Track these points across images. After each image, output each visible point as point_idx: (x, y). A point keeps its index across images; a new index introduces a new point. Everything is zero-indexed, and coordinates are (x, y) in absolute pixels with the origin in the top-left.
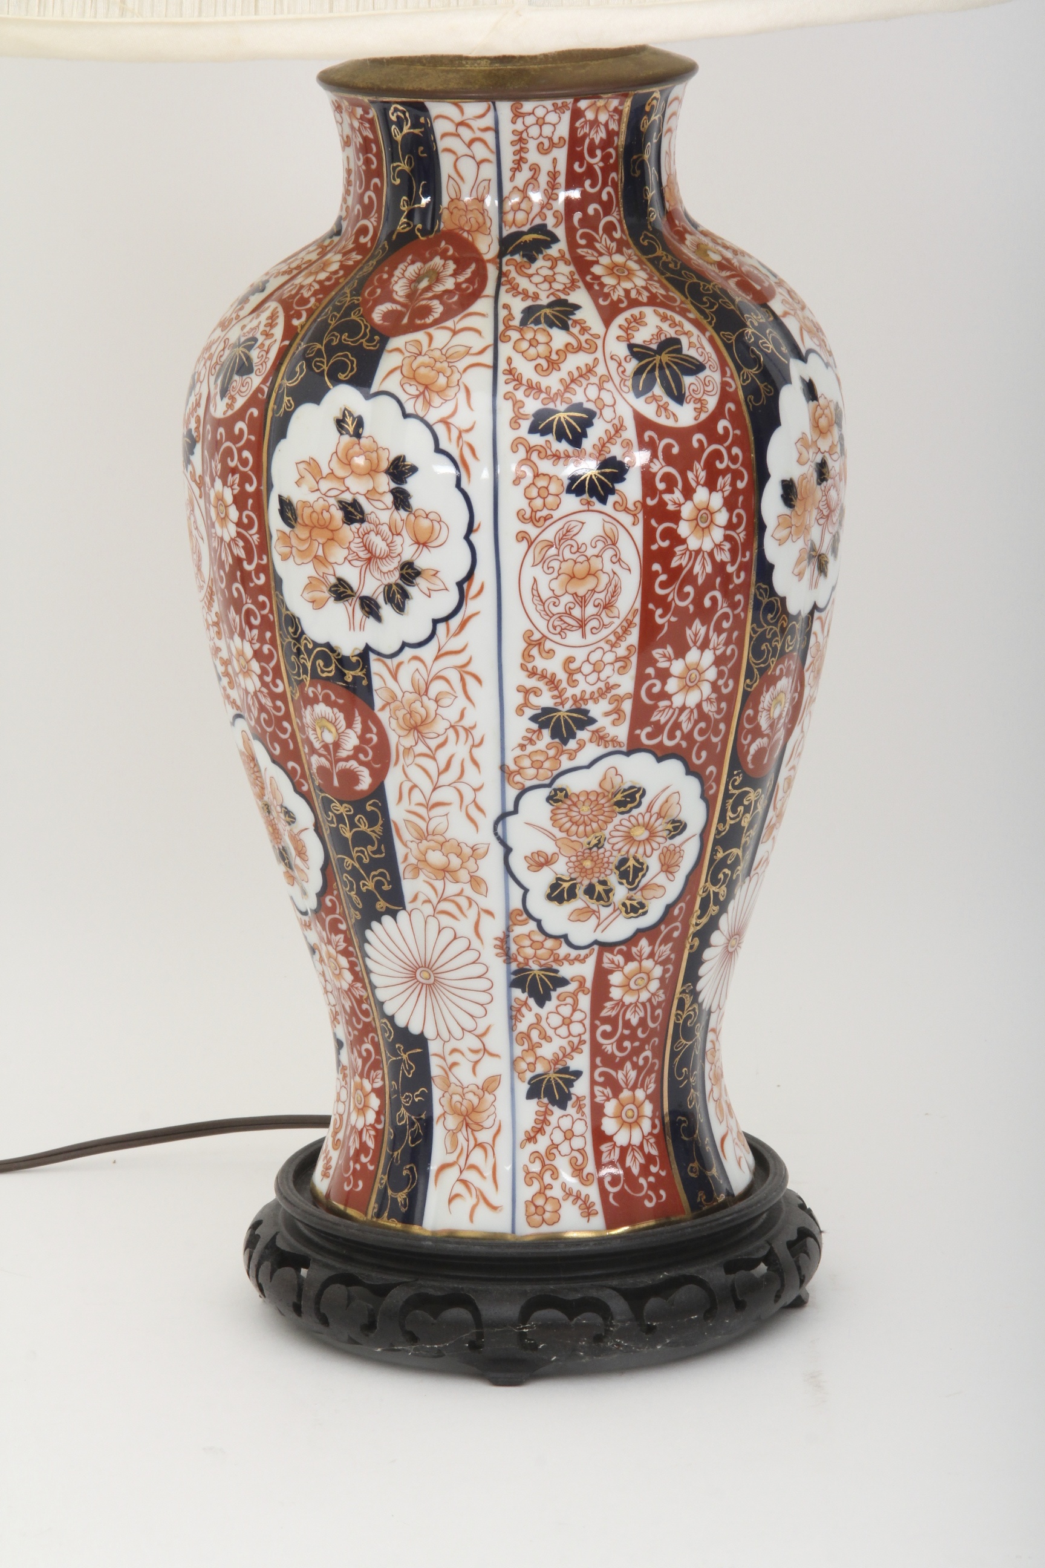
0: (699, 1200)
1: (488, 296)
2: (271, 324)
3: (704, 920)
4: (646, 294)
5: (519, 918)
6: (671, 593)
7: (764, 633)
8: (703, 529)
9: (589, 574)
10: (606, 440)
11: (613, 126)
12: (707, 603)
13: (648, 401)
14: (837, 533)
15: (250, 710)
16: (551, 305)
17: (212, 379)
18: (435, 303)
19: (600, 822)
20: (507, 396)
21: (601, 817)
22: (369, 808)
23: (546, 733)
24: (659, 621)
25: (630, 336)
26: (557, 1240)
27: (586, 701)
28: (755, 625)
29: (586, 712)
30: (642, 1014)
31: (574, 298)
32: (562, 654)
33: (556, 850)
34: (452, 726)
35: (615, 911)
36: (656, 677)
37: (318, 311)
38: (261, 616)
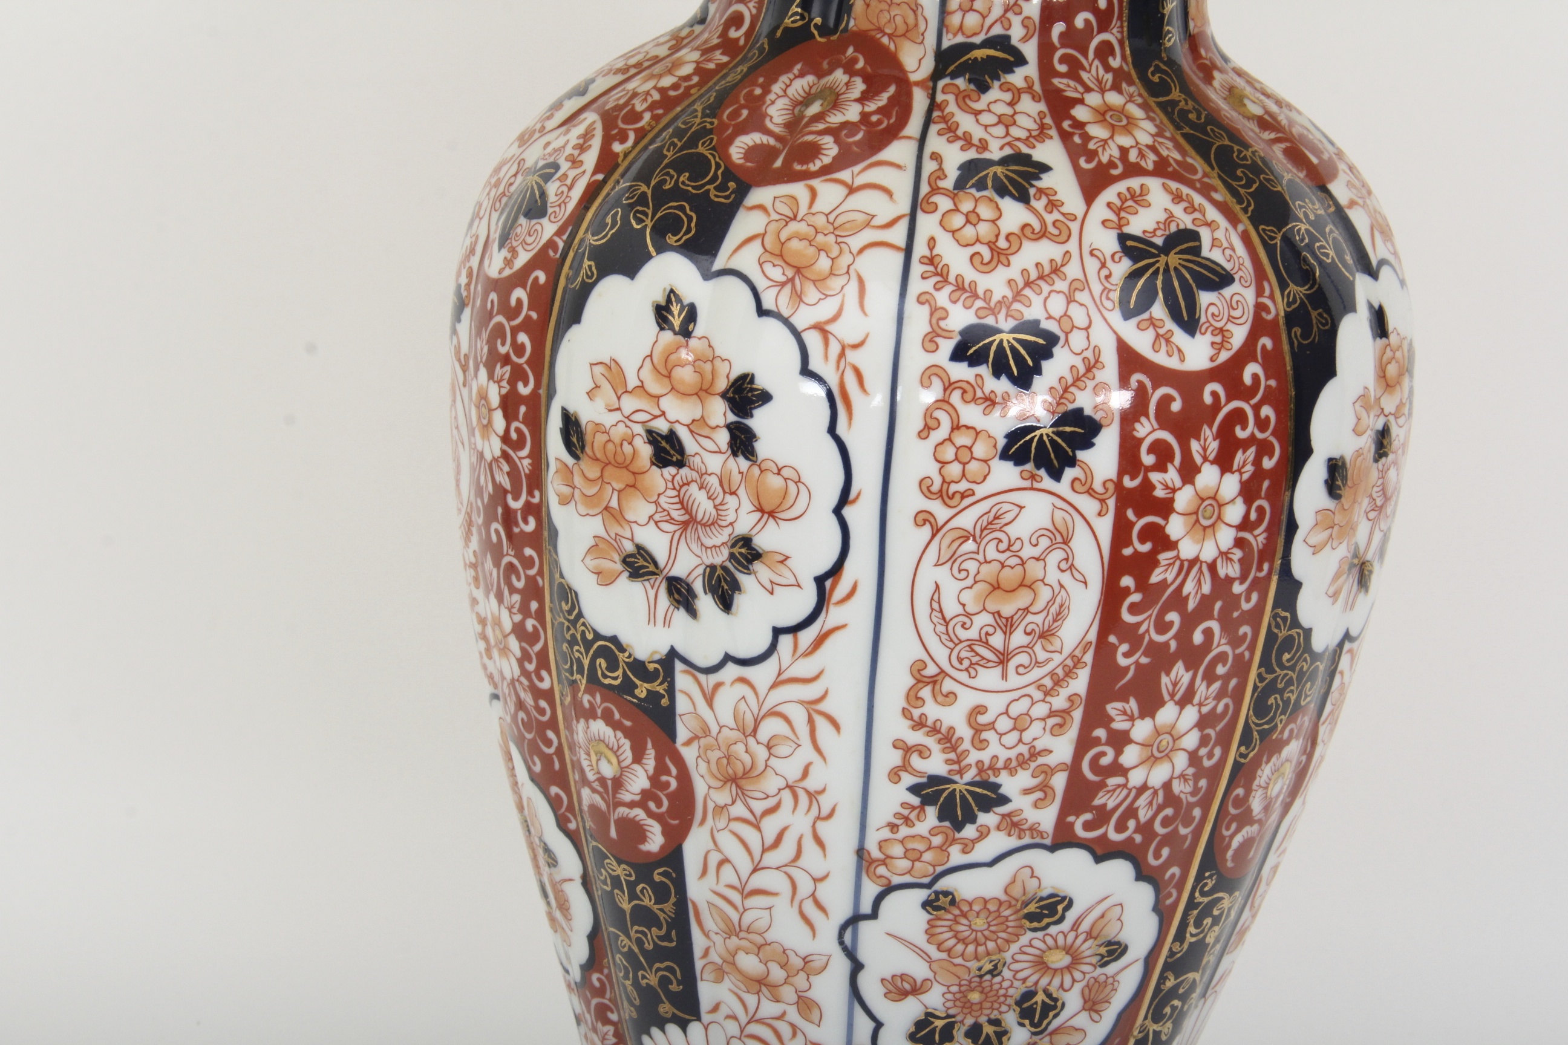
1: (909, 137)
2: (582, 148)
4: (1152, 157)
6: (1145, 622)
7: (1273, 681)
8: (1205, 528)
9: (1021, 585)
10: (1070, 381)
12: (1198, 638)
13: (1142, 326)
14: (1389, 528)
16: (1004, 161)
17: (495, 215)
18: (828, 141)
19: (999, 941)
20: (923, 299)
21: (1001, 935)
22: (657, 878)
23: (931, 812)
24: (1123, 662)
25: (1123, 222)
27: (997, 771)
28: (1263, 670)
29: (995, 787)
31: (1043, 152)
32: (967, 699)
33: (930, 975)
34: (788, 786)
36: (1108, 743)
37: (650, 136)
38: (527, 577)
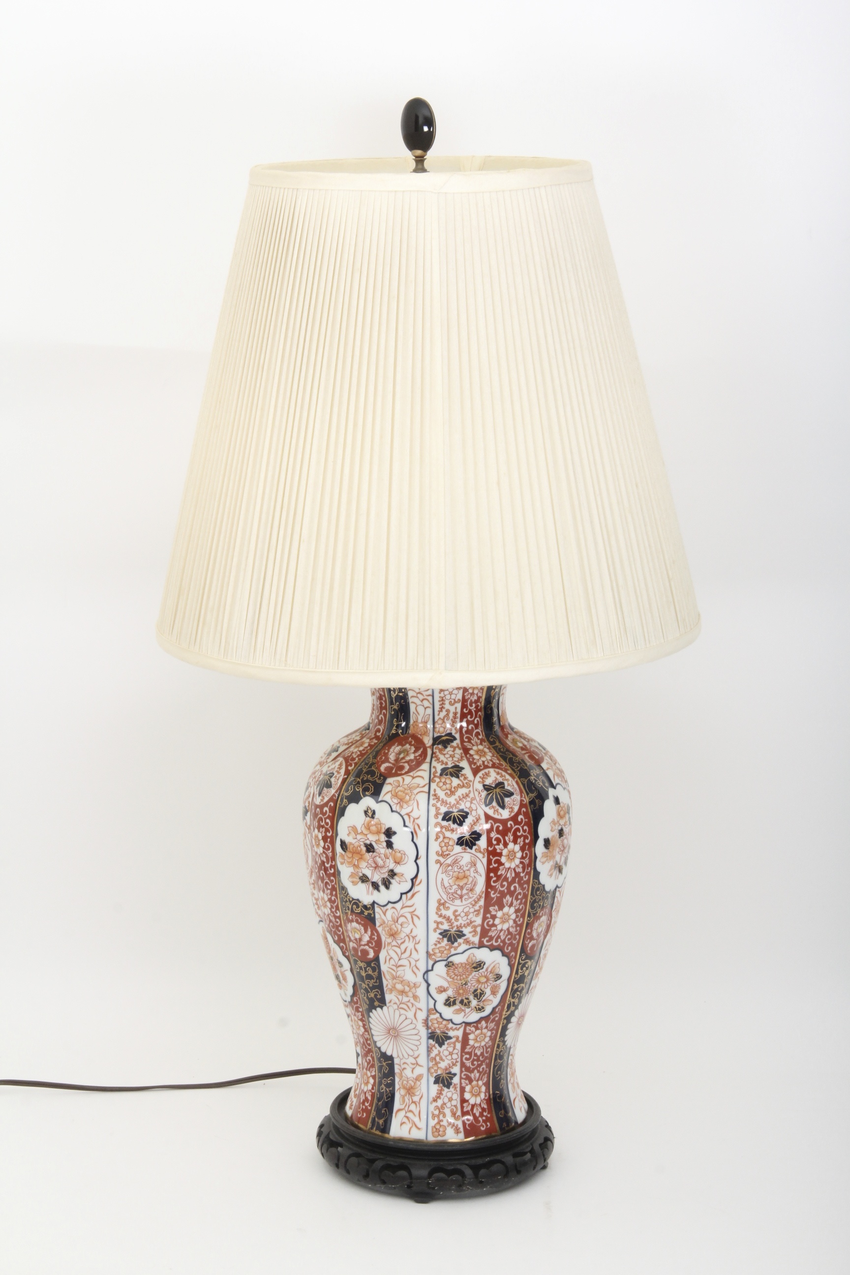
0: (503, 1126)
1: (427, 762)
2: (340, 768)
3: (509, 1013)
4: (491, 763)
5: (433, 1012)
6: (498, 885)
7: (535, 900)
8: (511, 859)
9: (464, 877)
10: (473, 824)
11: (480, 694)
12: (512, 888)
13: (490, 808)
14: (567, 856)
15: (326, 921)
16: (452, 767)
17: (315, 787)
18: (406, 765)
19: (466, 975)
20: (434, 805)
21: (467, 973)
22: (372, 965)
23: (445, 939)
24: (492, 896)
25: (484, 781)
26: (445, 1143)
27: (462, 927)
28: (532, 896)
29: (462, 932)
30: (482, 1051)
31: (462, 764)
32: (452, 909)
33: (448, 986)
34: (407, 935)
35: (472, 1010)
36: (491, 918)
37: (359, 764)
38: (332, 885)
